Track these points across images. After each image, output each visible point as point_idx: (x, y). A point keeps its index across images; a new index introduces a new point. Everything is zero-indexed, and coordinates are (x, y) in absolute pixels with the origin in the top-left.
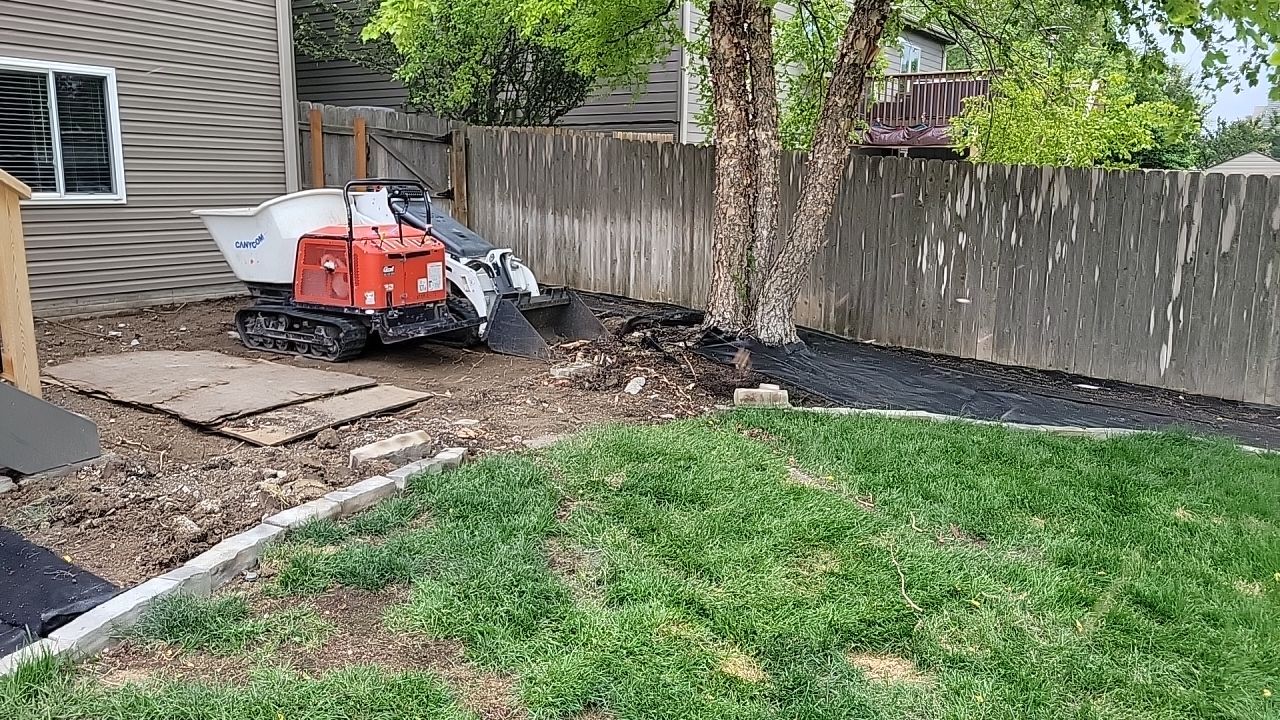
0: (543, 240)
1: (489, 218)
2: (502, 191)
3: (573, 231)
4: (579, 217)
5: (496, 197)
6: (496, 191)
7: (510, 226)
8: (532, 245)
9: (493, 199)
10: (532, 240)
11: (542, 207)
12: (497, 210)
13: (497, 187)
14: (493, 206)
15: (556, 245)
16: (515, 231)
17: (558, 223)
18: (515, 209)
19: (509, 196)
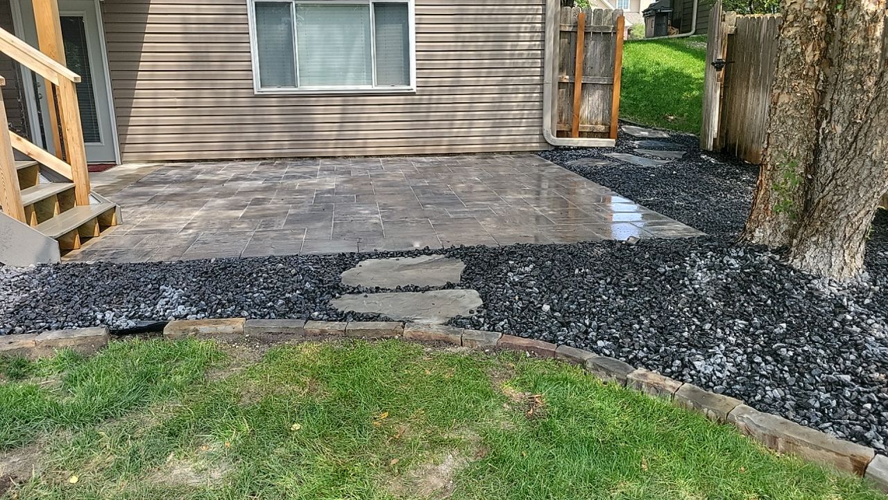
1: (743, 104)
2: (755, 78)
5: (751, 83)
6: (751, 78)
7: (757, 113)
9: (748, 87)
12: (749, 96)
13: (752, 74)
14: (747, 93)
16: (761, 118)
18: (763, 96)
19: (760, 82)
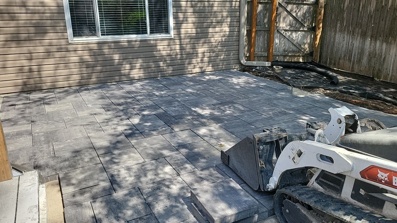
0: (362, 53)
2: (341, 27)
3: (382, 49)
4: (387, 42)
5: (338, 30)
6: (338, 27)
7: (343, 45)
8: (355, 55)
9: (335, 31)
10: (355, 52)
11: (364, 35)
12: (337, 36)
13: (339, 25)
14: (335, 34)
15: (369, 55)
17: (373, 44)
18: (347, 36)
19: (345, 30)
